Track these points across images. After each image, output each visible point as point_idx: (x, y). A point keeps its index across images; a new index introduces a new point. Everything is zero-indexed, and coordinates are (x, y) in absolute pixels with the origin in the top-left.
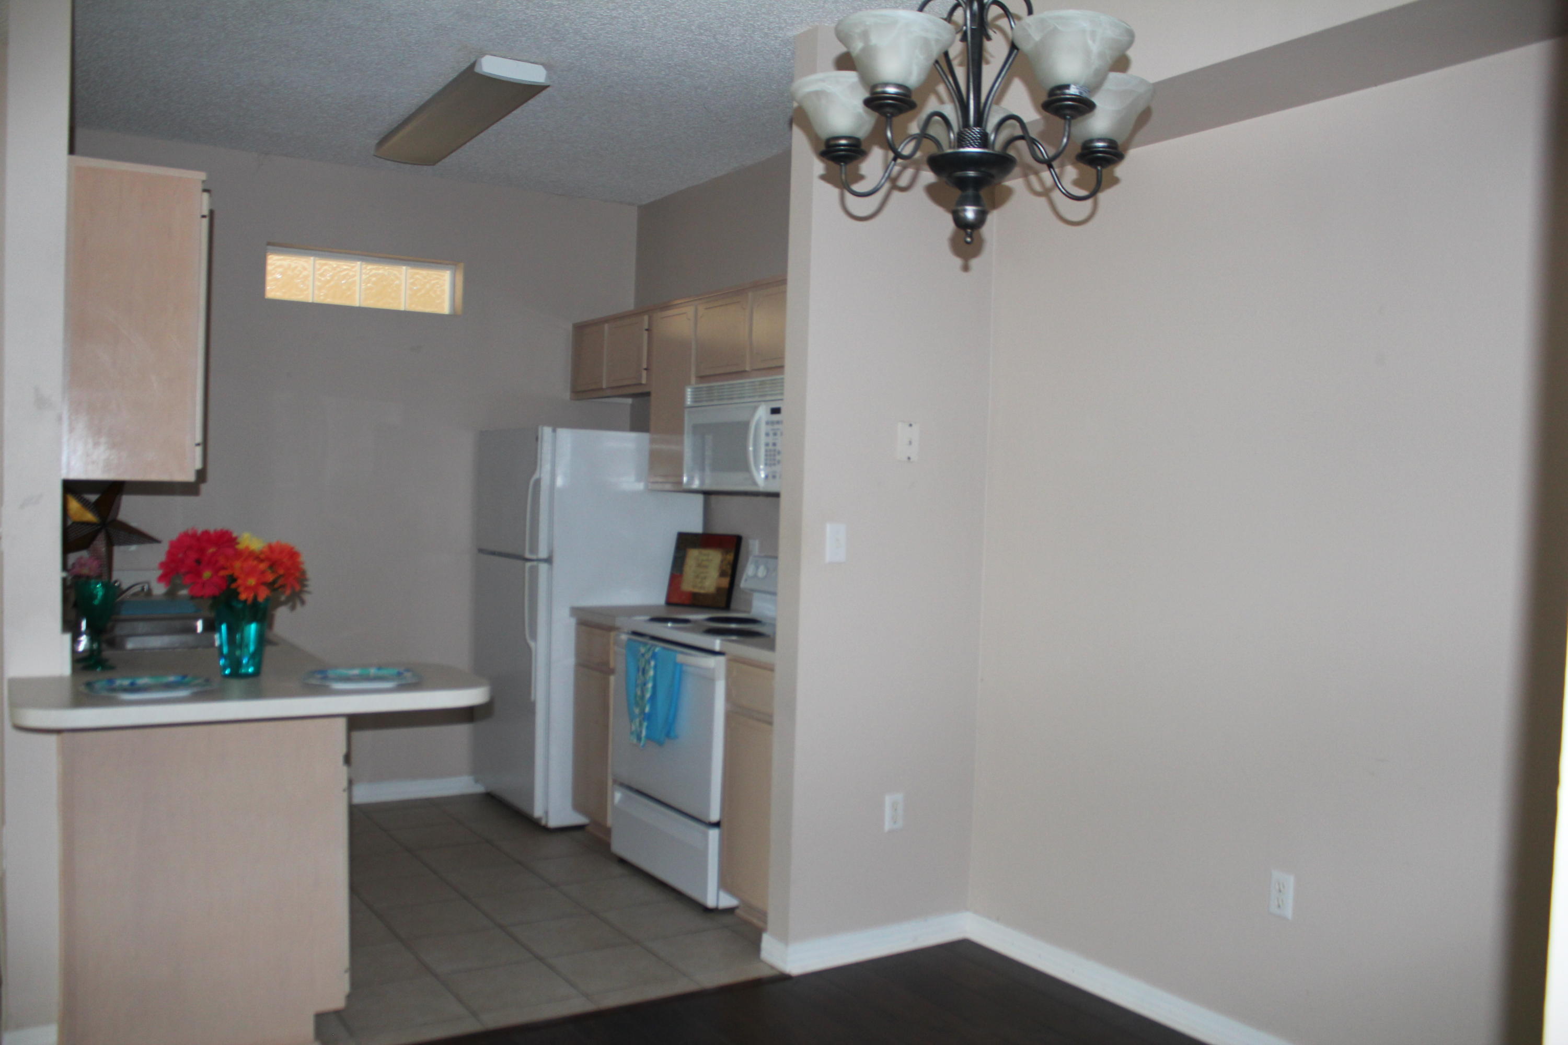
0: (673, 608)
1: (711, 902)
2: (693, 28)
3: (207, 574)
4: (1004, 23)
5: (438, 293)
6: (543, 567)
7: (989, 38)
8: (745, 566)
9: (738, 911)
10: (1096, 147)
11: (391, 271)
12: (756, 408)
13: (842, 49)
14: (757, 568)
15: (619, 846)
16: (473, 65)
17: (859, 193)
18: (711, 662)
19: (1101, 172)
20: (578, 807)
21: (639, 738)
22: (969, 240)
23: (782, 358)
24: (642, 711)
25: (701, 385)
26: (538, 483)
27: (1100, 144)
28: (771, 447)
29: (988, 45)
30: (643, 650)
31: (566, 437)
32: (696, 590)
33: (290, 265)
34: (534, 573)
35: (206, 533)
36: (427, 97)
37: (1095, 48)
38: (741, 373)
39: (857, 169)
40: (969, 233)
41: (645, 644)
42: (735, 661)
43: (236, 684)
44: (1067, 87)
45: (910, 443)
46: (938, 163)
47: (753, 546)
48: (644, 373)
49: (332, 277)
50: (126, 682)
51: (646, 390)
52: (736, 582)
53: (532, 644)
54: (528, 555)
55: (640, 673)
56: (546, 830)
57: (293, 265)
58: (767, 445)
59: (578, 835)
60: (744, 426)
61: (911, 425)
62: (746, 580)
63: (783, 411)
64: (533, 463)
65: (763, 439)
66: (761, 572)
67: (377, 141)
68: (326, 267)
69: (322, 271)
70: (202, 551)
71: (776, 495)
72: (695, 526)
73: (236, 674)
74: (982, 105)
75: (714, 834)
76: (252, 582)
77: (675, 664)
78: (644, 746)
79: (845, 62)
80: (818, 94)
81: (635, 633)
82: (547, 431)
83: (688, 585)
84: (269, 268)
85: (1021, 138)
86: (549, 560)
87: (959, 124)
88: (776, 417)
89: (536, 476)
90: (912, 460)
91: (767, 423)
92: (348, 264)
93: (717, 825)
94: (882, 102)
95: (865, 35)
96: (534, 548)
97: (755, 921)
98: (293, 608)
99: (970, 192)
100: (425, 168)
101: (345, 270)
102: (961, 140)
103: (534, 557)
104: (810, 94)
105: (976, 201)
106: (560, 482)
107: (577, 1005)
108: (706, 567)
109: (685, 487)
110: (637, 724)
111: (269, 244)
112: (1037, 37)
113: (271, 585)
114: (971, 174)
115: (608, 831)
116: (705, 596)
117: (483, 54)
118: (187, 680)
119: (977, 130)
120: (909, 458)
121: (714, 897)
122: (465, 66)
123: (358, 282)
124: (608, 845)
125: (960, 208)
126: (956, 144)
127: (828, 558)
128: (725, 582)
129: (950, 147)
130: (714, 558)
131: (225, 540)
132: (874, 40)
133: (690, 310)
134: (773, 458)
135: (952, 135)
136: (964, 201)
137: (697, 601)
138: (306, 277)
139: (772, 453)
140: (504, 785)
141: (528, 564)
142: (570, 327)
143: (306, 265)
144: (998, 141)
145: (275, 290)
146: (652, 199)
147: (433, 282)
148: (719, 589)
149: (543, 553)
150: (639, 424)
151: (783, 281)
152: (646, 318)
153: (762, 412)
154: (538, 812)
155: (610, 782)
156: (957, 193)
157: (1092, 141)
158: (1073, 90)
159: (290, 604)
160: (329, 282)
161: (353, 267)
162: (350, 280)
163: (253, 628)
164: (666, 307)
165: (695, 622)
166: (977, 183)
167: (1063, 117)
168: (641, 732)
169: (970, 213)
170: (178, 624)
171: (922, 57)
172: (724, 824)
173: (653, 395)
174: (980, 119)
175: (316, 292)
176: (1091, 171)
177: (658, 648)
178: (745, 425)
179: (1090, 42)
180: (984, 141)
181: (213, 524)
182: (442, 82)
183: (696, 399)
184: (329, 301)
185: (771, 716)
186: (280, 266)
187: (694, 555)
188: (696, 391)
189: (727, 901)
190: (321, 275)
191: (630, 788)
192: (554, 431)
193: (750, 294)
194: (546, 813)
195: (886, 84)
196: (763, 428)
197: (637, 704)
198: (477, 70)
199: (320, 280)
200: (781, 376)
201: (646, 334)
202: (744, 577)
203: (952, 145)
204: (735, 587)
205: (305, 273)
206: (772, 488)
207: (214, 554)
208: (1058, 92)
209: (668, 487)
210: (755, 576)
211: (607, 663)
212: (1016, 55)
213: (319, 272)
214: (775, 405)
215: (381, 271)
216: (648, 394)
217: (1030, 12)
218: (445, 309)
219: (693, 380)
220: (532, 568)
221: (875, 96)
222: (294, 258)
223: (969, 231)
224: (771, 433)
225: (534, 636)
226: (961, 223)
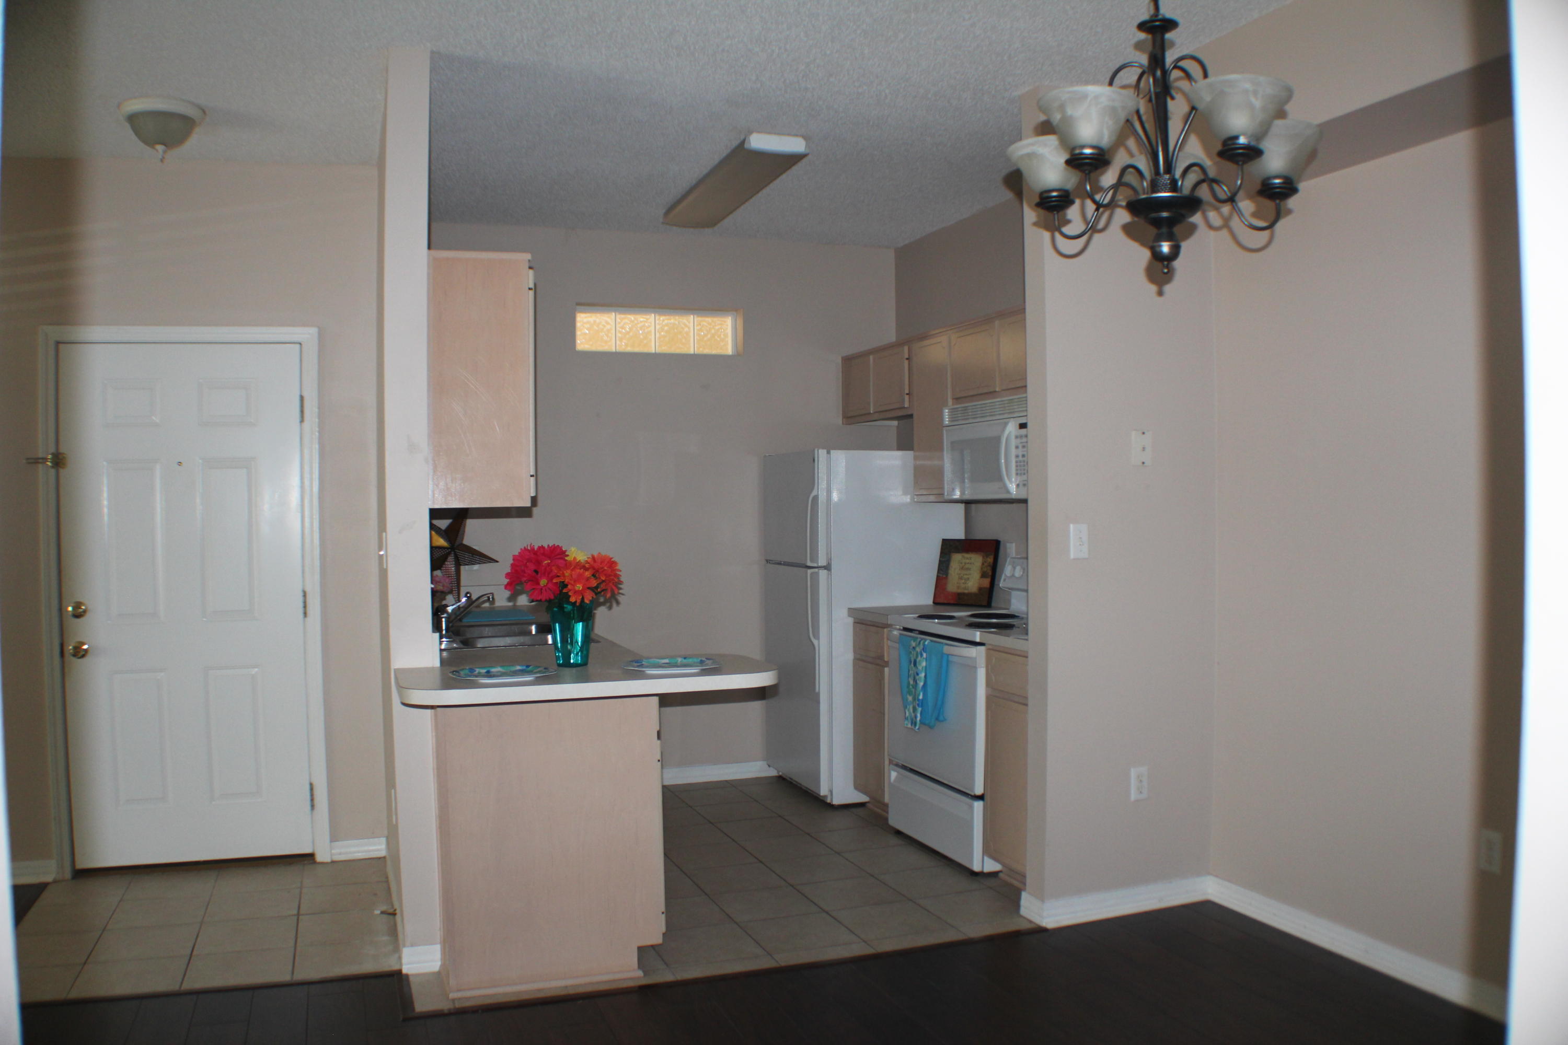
0: (938, 607)
1: (976, 868)
2: (930, 96)
3: (543, 582)
4: (1184, 84)
5: (722, 336)
6: (823, 574)
7: (1173, 98)
8: (1004, 565)
9: (1001, 875)
10: (1275, 184)
11: (681, 320)
12: (1006, 424)
13: (1043, 118)
14: (1014, 568)
15: (895, 821)
16: (743, 142)
17: (1071, 236)
18: (973, 651)
19: (1279, 204)
20: (858, 787)
21: (914, 723)
22: (1166, 271)
23: (1025, 379)
24: (915, 698)
25: (956, 406)
26: (816, 498)
27: (1277, 181)
28: (1021, 458)
29: (1170, 103)
30: (913, 644)
31: (840, 458)
32: (960, 591)
33: (595, 322)
34: (815, 578)
35: (542, 547)
36: (705, 171)
37: (1258, 103)
38: (992, 394)
39: (1065, 215)
40: (1165, 265)
41: (915, 639)
42: (993, 651)
43: (567, 671)
44: (1237, 138)
45: (1144, 449)
46: (1134, 207)
47: (1011, 549)
48: (907, 398)
49: (631, 329)
50: (483, 671)
51: (909, 413)
52: (996, 583)
53: (815, 642)
54: (809, 564)
55: (912, 665)
56: (831, 807)
57: (598, 321)
58: (1017, 456)
59: (860, 811)
60: (995, 442)
61: (1144, 433)
62: (1005, 580)
63: (1029, 425)
64: (811, 482)
65: (1013, 452)
66: (1018, 572)
67: (664, 211)
68: (626, 321)
69: (622, 323)
70: (538, 563)
71: (1025, 501)
72: (959, 533)
73: (567, 664)
74: (1171, 154)
75: (978, 806)
76: (579, 587)
77: (942, 654)
78: (918, 729)
79: (1046, 128)
80: (1030, 156)
81: (905, 629)
82: (822, 453)
83: (953, 585)
84: (578, 325)
85: (1203, 181)
86: (828, 568)
87: (1151, 172)
88: (1023, 431)
89: (814, 493)
90: (1145, 465)
91: (1017, 437)
92: (644, 316)
93: (981, 798)
94: (1080, 161)
95: (1062, 107)
96: (814, 557)
97: (1016, 883)
98: (610, 608)
99: (1164, 230)
100: (706, 230)
101: (641, 322)
102: (1154, 187)
103: (815, 565)
104: (1022, 156)
105: (1170, 237)
106: (835, 496)
107: (857, 949)
108: (968, 569)
109: (946, 497)
110: (911, 710)
111: (578, 304)
112: (1208, 98)
113: (594, 589)
114: (1165, 214)
115: (885, 807)
116: (970, 595)
117: (750, 132)
118: (530, 668)
119: (1167, 176)
120: (1143, 463)
121: (980, 862)
122: (735, 143)
123: (653, 331)
124: (886, 819)
125: (1155, 244)
126: (1149, 190)
127: (1072, 556)
128: (986, 582)
129: (1144, 194)
130: (976, 561)
131: (556, 553)
132: (1069, 111)
133: (944, 339)
134: (1023, 467)
135: (1145, 184)
136: (1160, 238)
137: (961, 601)
138: (609, 331)
139: (1022, 464)
140: (794, 768)
141: (809, 571)
142: (840, 361)
143: (609, 320)
144: (1186, 185)
145: (584, 342)
146: (907, 242)
147: (717, 328)
148: (980, 589)
149: (822, 562)
150: (904, 443)
151: (1023, 310)
152: (906, 348)
153: (1011, 428)
154: (823, 791)
155: (887, 762)
156: (1153, 231)
157: (1269, 178)
158: (1242, 140)
159: (608, 604)
160: (628, 333)
161: (647, 319)
162: (646, 331)
163: (579, 627)
164: (924, 337)
165: (960, 618)
166: (1171, 222)
167: (1236, 163)
168: (916, 717)
169: (1165, 248)
170: (516, 628)
171: (1110, 123)
172: (987, 797)
173: (915, 416)
174: (1169, 168)
175: (618, 342)
176: (1269, 204)
177: (928, 640)
178: (997, 439)
179: (1253, 99)
180: (1174, 187)
181: (547, 542)
182: (717, 159)
183: (952, 419)
184: (629, 349)
185: (1026, 698)
186: (588, 322)
187: (957, 559)
188: (952, 411)
189: (991, 866)
190: (622, 328)
191: (904, 767)
192: (828, 453)
193: (997, 323)
194: (831, 792)
195: (1083, 147)
196: (1013, 443)
197: (909, 693)
198: (746, 146)
199: (620, 332)
200: (1024, 395)
201: (906, 362)
202: (1003, 577)
203: (1146, 191)
204: (995, 586)
205: (608, 327)
206: (1022, 496)
207: (548, 564)
208: (1230, 142)
209: (932, 498)
210: (1013, 576)
211: (881, 657)
212: (1195, 113)
213: (619, 325)
214: (1023, 421)
215: (672, 321)
216: (911, 416)
217: (1206, 76)
218: (729, 350)
219: (950, 402)
220: (812, 574)
221: (1074, 157)
222: (598, 315)
223: (1166, 263)
224: (1020, 446)
225: (817, 638)
226: (1157, 256)
